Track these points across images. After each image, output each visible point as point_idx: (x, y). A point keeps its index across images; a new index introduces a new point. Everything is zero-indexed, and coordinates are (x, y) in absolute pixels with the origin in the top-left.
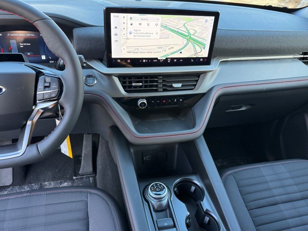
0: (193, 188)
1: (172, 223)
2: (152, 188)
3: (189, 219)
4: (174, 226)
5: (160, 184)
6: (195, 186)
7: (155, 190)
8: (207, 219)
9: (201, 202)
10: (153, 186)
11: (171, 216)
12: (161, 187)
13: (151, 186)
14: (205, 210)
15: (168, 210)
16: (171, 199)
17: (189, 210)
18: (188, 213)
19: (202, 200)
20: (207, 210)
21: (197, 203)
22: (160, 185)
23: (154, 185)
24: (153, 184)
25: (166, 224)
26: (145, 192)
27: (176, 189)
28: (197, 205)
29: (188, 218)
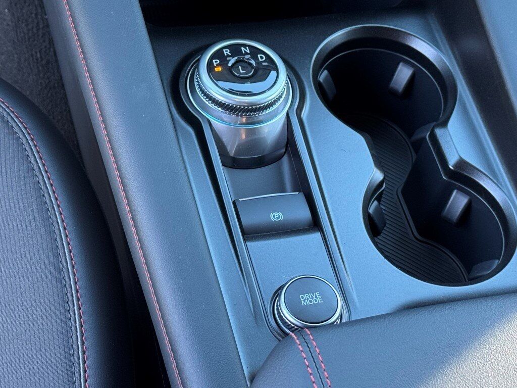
0: (403, 74)
1: (304, 214)
2: (216, 62)
3: (379, 199)
4: (315, 224)
5: (250, 46)
6: (413, 65)
7: (229, 75)
8: (458, 202)
9: (439, 132)
10: (219, 54)
11: (302, 185)
12: (258, 63)
13: (213, 57)
14: (452, 162)
15: (285, 161)
16: (304, 114)
17: (379, 163)
18: (379, 176)
19: (444, 124)
20: (462, 163)
21: (417, 136)
22: (255, 52)
23: (226, 52)
24: (222, 49)
25: (276, 217)
26: (181, 81)
27: (323, 75)
28: (419, 145)
29: (374, 193)
